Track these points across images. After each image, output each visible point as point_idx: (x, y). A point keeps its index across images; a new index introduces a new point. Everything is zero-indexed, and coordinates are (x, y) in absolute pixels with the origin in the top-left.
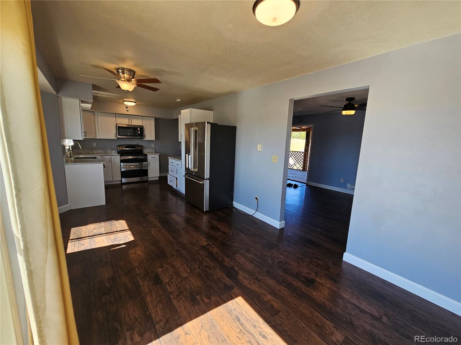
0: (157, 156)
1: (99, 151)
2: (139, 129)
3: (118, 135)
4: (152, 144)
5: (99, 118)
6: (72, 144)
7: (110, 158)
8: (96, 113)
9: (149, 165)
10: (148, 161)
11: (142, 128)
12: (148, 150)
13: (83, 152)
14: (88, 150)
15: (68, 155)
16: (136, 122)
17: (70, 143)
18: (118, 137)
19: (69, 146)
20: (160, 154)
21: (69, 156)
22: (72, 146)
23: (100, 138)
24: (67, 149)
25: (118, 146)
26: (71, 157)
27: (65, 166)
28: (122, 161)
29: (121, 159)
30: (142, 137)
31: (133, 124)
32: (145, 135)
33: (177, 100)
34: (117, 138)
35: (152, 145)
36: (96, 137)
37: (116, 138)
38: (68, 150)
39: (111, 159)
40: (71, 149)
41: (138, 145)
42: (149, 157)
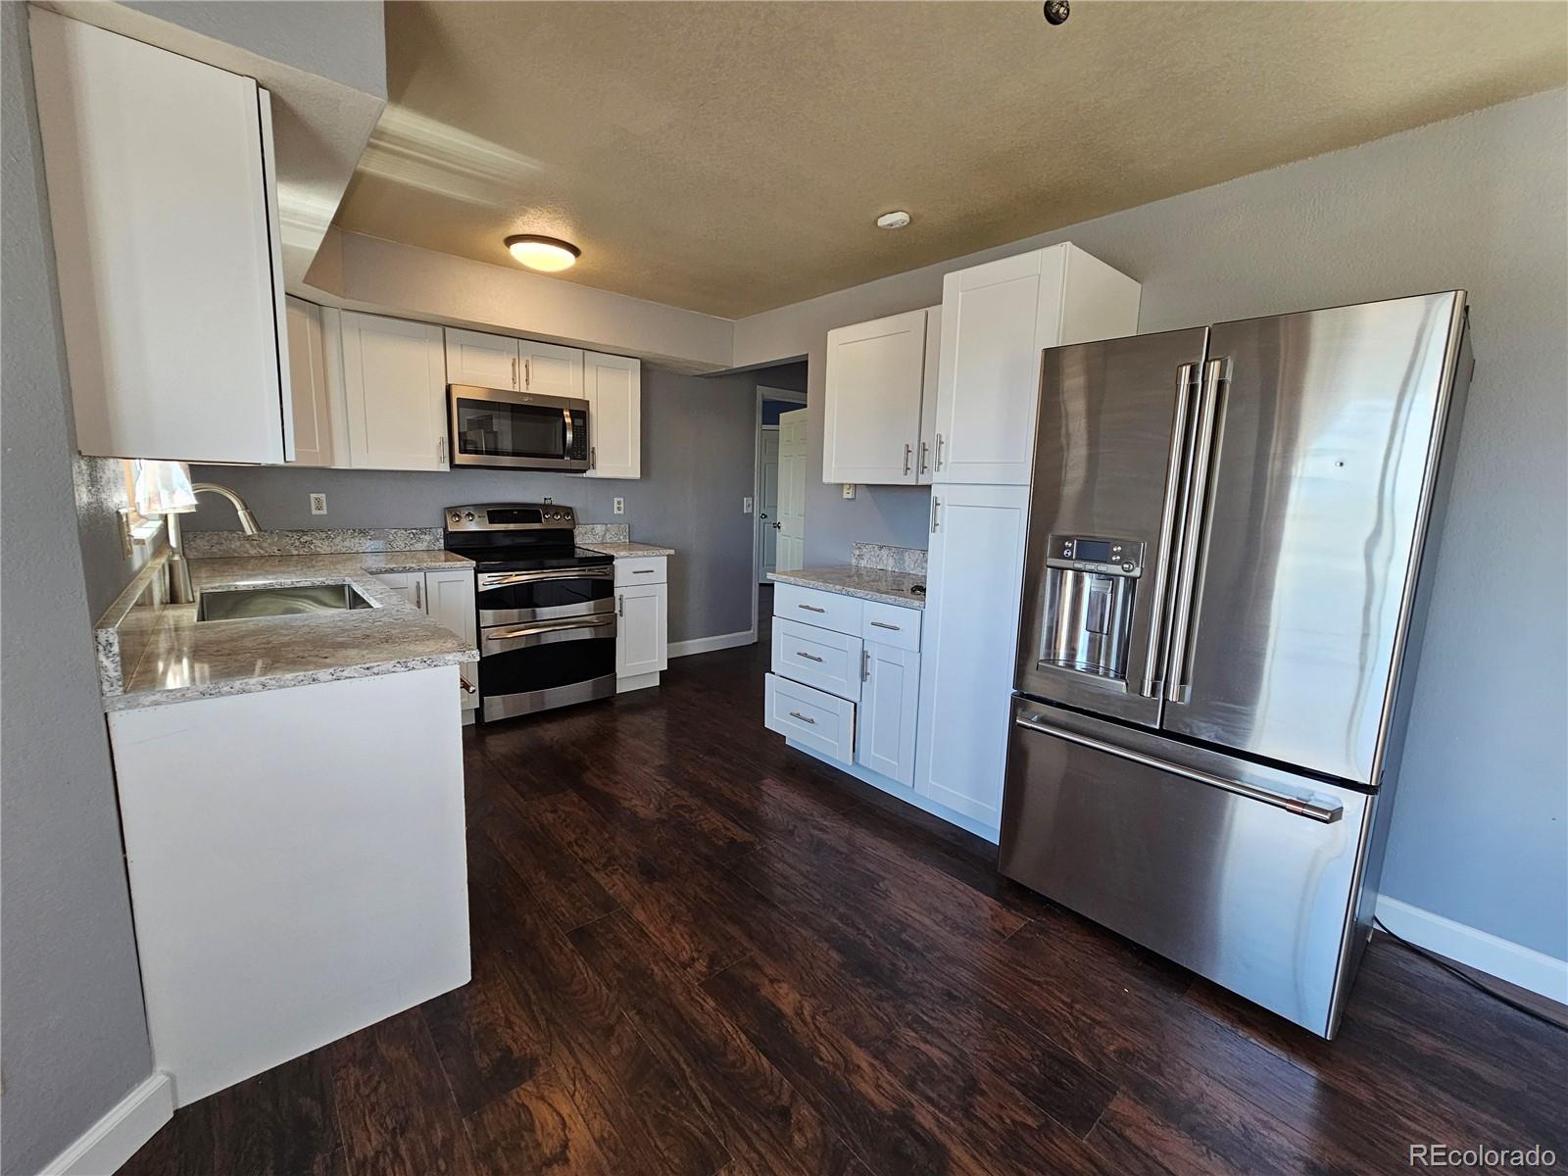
0: (658, 564)
1: (346, 544)
2: (568, 420)
3: (463, 451)
4: (616, 500)
5: (351, 342)
6: (184, 498)
7: (422, 585)
8: (331, 315)
9: (621, 615)
10: (617, 592)
11: (581, 413)
12: (599, 529)
13: (253, 552)
14: (280, 538)
15: (150, 589)
16: (551, 380)
17: (164, 494)
18: (461, 459)
19: (165, 518)
20: (672, 552)
21: (159, 592)
22: (182, 518)
23: (356, 466)
24: (141, 542)
25: (446, 509)
26: (173, 598)
27: (115, 719)
28: (485, 600)
29: (482, 589)
30: (577, 464)
31: (532, 390)
32: (593, 448)
33: (883, 222)
34: (453, 465)
35: (616, 505)
36: (333, 463)
37: (446, 467)
38: (149, 549)
39: (423, 593)
40: (173, 542)
41: (548, 508)
42: (625, 571)
